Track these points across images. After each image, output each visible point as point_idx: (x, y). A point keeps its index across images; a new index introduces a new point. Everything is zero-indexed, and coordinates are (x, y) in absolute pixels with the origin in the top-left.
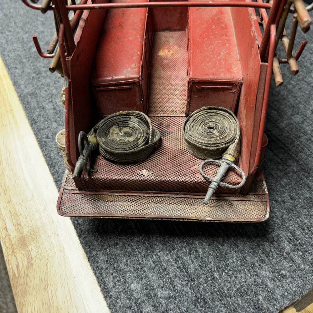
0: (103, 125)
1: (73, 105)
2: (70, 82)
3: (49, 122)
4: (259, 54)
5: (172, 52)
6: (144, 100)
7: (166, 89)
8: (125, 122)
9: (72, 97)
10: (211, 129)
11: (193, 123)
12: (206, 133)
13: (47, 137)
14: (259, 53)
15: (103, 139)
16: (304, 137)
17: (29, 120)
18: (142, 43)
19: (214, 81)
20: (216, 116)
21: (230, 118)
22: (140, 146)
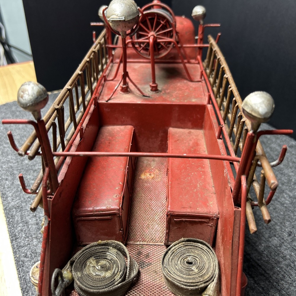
0: (80, 257)
1: (51, 243)
2: (49, 221)
3: (30, 239)
4: (232, 199)
5: (153, 176)
6: (123, 230)
7: (147, 214)
8: (103, 253)
9: (50, 235)
10: (189, 264)
11: (172, 257)
12: (185, 269)
13: (26, 256)
14: (232, 197)
15: (78, 273)
16: (284, 262)
17: (10, 236)
18: (124, 173)
19: (191, 215)
20: (195, 249)
21: (208, 252)
22: (116, 283)
